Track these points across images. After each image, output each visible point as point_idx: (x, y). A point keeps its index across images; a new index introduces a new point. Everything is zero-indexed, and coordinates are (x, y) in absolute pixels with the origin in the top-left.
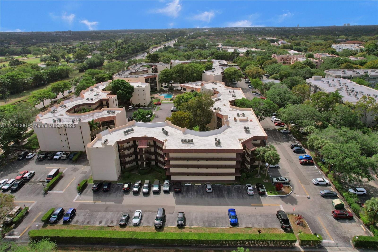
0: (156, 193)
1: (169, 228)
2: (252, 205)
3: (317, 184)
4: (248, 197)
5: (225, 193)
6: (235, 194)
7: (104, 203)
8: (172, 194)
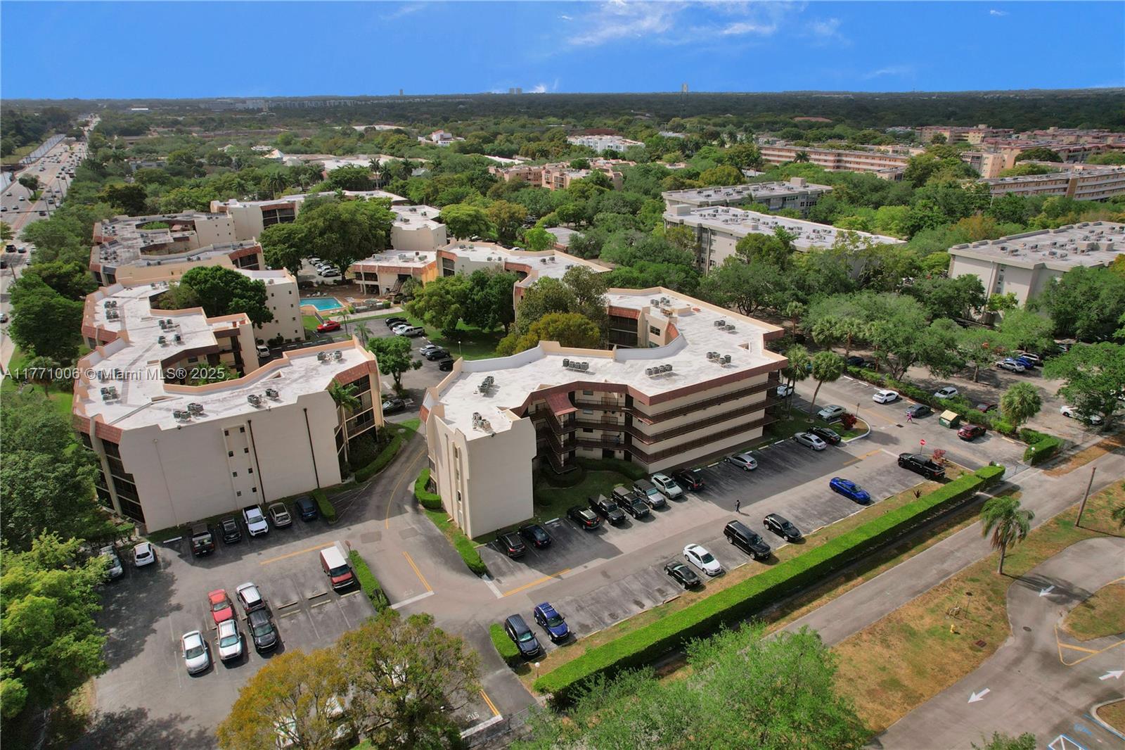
0: (661, 506)
1: (781, 550)
2: (845, 464)
3: (886, 402)
4: (821, 455)
5: (778, 461)
6: (793, 457)
7: (579, 570)
8: (692, 498)
